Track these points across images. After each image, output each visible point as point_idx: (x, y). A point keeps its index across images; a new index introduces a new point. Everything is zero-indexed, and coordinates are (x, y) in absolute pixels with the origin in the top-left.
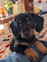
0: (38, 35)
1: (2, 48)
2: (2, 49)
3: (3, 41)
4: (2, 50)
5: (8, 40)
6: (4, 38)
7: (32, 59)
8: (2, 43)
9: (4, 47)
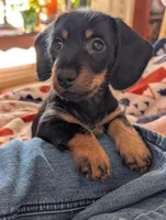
0: (143, 112)
1: (11, 119)
2: (8, 121)
3: (22, 99)
4: (8, 126)
5: (39, 100)
6: (27, 90)
7: (86, 169)
8: (13, 104)
9: (19, 119)
